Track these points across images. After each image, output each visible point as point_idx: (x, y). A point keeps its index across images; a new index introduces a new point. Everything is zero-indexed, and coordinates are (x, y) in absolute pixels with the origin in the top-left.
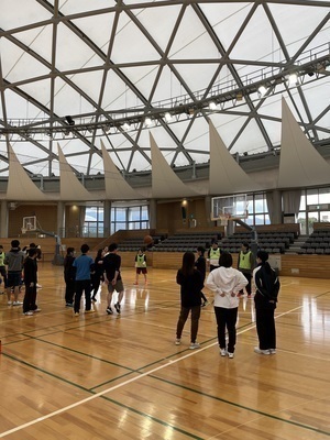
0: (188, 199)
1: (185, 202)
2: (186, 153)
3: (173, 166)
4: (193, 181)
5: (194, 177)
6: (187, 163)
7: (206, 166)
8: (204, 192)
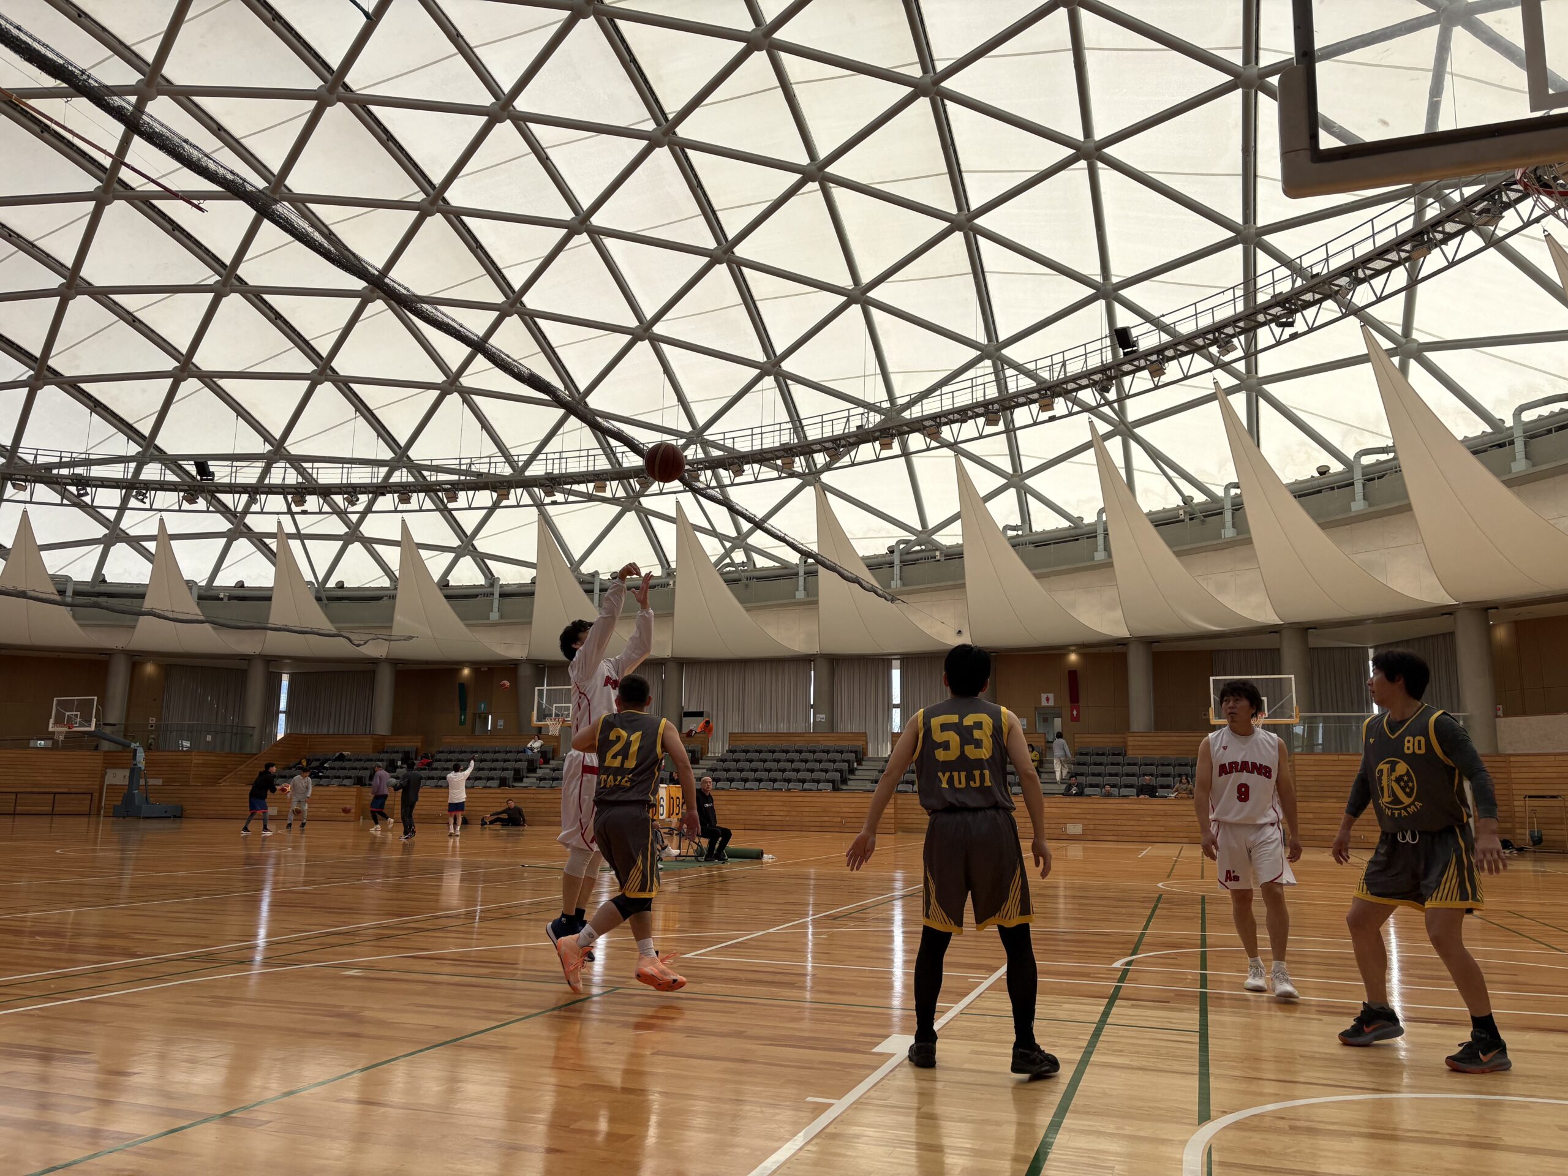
0: (476, 665)
1: (466, 672)
2: (481, 559)
3: (444, 584)
4: (494, 625)
5: (494, 616)
6: (479, 580)
7: (524, 594)
8: (517, 652)
